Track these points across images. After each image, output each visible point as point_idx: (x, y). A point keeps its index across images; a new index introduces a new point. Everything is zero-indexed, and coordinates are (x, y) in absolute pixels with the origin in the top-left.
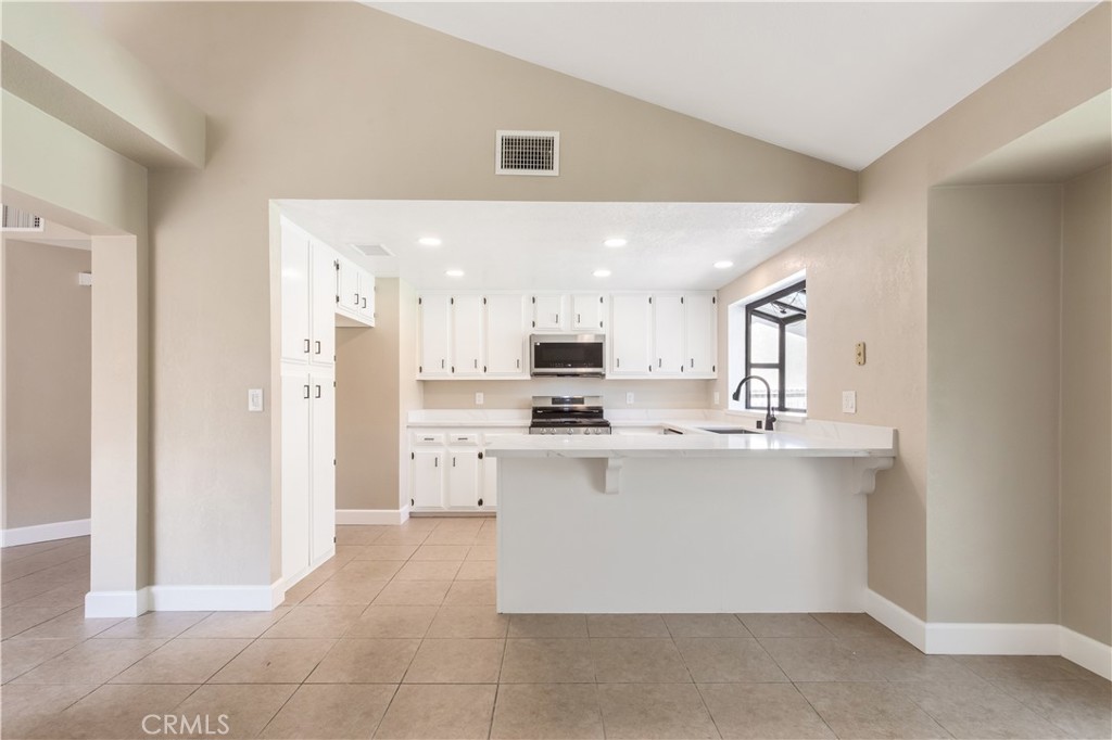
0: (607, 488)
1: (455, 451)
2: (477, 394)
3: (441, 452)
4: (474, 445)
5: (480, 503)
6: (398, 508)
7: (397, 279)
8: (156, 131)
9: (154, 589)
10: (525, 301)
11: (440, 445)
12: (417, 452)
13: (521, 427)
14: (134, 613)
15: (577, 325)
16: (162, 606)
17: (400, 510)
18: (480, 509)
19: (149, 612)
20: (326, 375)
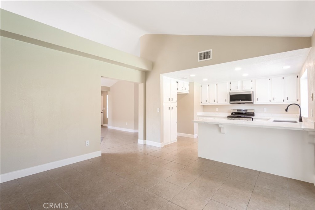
0: (222, 132)
2: (217, 108)
6: (194, 134)
7: (194, 82)
8: (145, 68)
9: (146, 141)
10: (228, 84)
13: (225, 117)
14: (143, 144)
15: (243, 89)
16: (147, 144)
17: (194, 135)
19: (145, 144)
20: (174, 104)
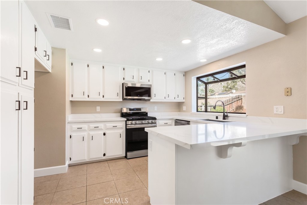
1: (92, 133)
2: (97, 107)
3: (85, 134)
4: (101, 129)
5: (104, 155)
6: (65, 164)
7: (65, 49)
10: (121, 69)
11: (85, 130)
12: (73, 134)
18: (104, 158)
